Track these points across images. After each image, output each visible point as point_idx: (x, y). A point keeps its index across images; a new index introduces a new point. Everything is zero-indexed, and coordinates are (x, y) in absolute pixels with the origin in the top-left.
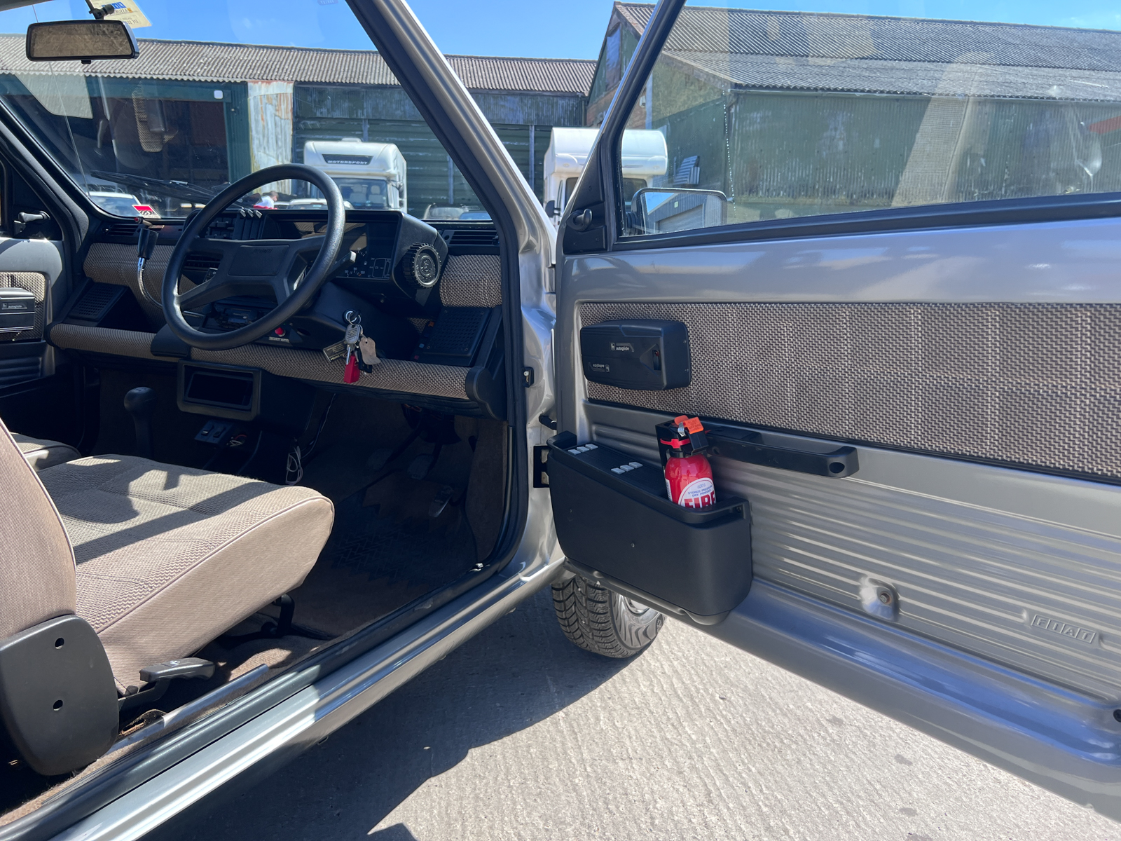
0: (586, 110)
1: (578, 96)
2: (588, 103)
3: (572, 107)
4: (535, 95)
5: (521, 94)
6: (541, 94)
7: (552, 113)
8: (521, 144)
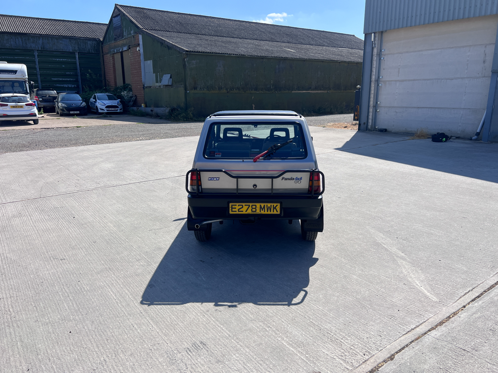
0: (102, 47)
1: (97, 40)
2: (103, 44)
3: (95, 45)
4: (77, 39)
5: (69, 38)
6: (80, 38)
7: (86, 47)
8: (72, 60)
